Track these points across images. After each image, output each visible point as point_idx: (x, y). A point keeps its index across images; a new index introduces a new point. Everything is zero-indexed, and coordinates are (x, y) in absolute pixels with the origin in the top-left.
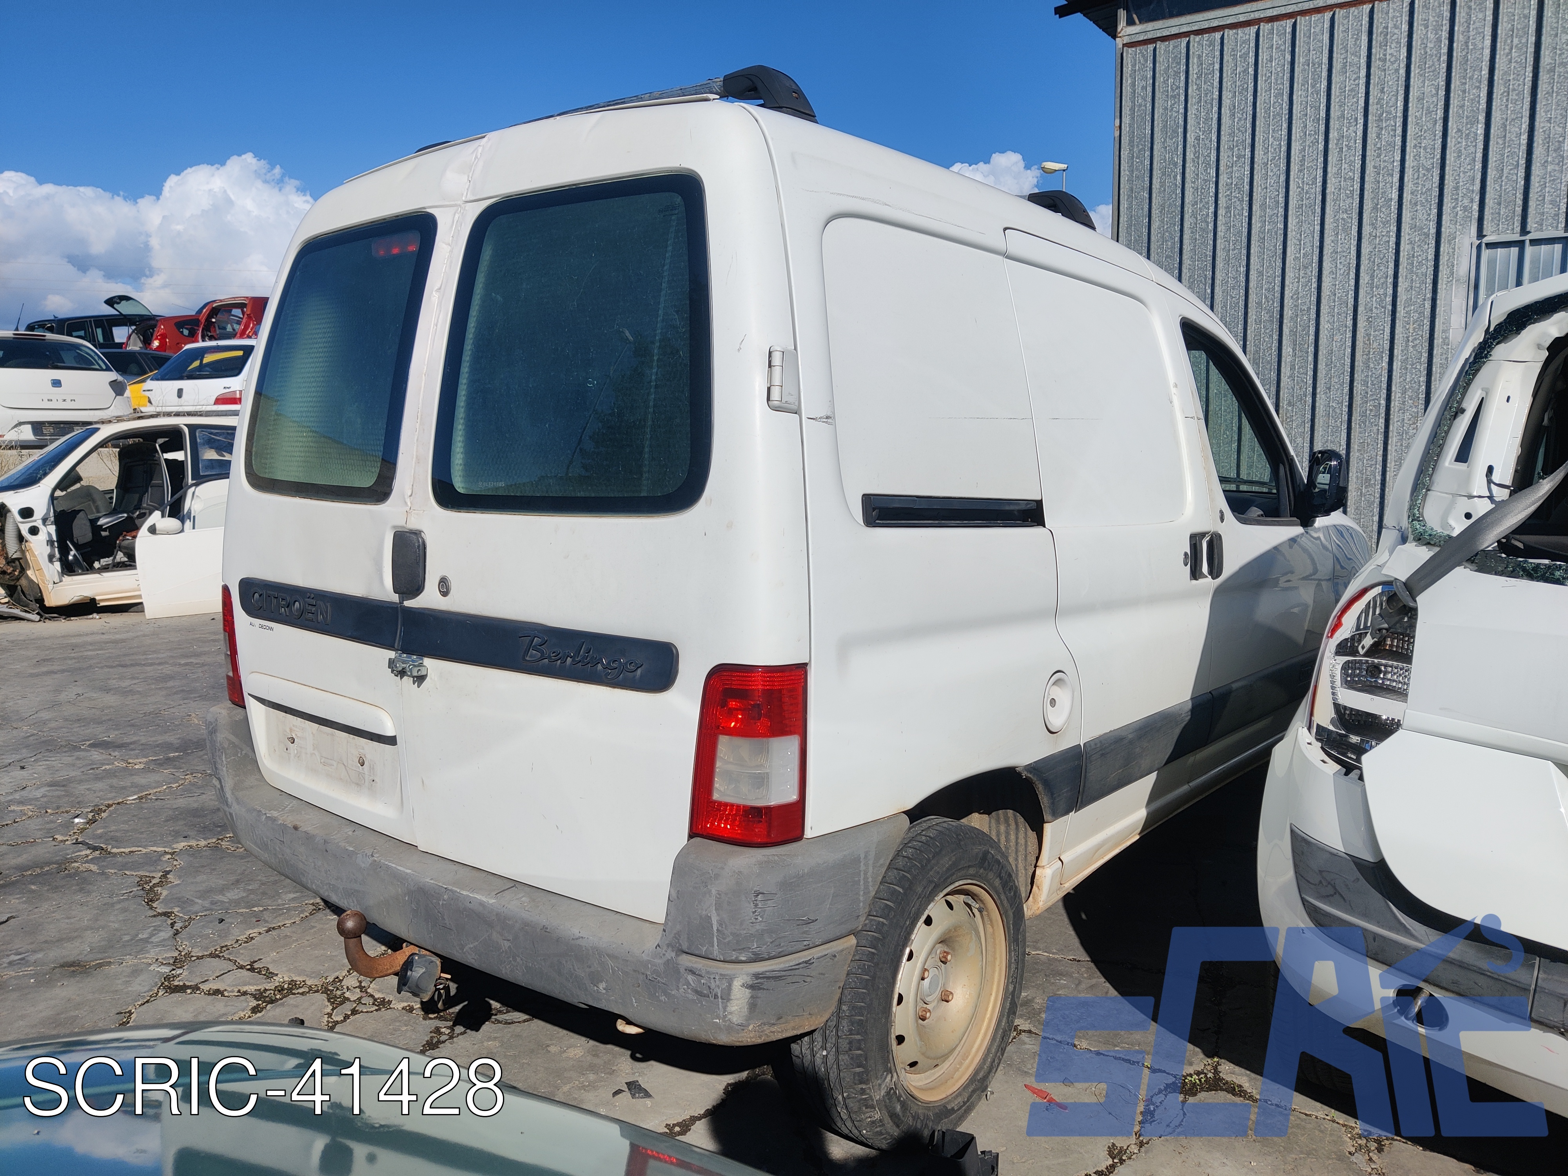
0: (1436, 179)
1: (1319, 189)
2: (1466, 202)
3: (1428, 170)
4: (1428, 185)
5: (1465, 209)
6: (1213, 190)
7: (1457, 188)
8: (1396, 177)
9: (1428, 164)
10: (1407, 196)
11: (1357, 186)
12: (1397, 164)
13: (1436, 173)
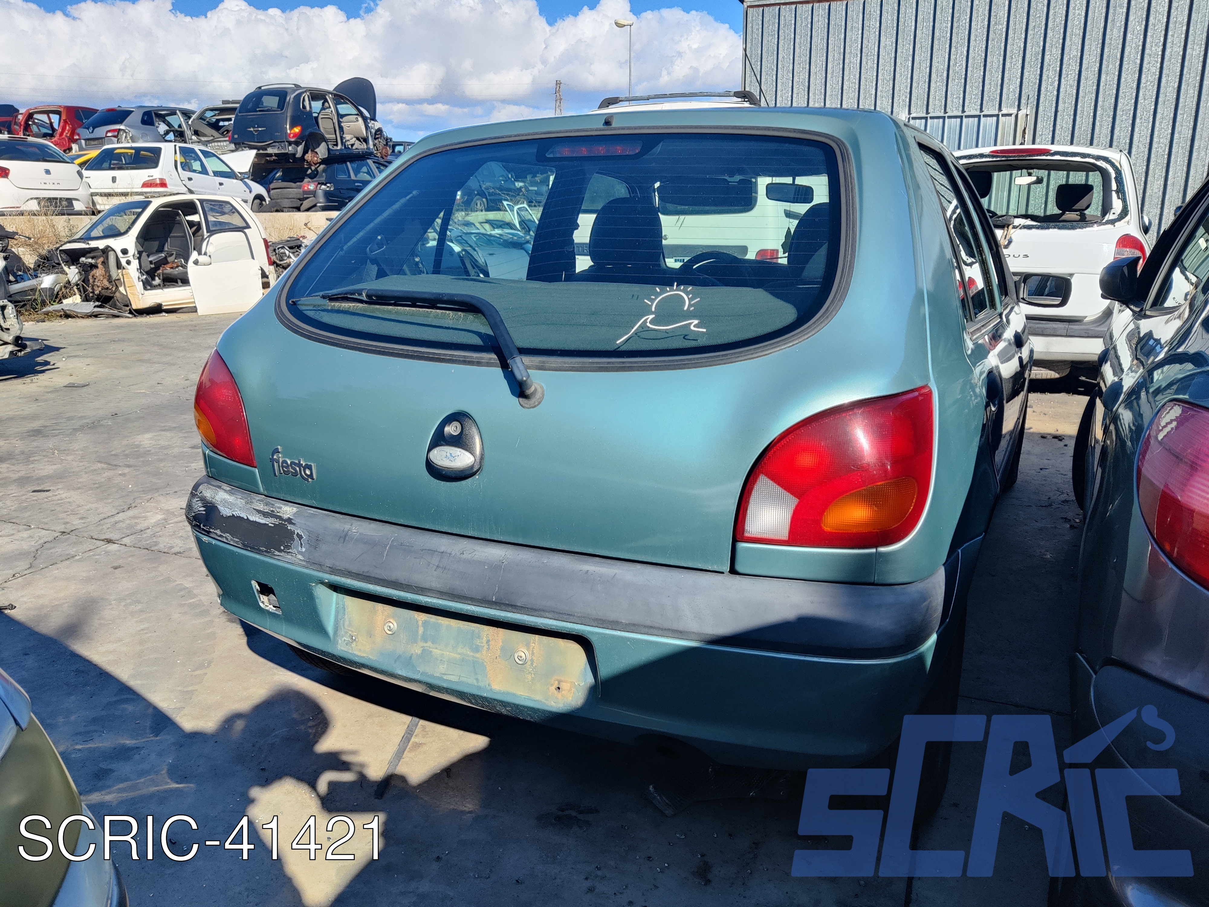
0: (891, 86)
1: (840, 87)
2: (904, 97)
3: (888, 81)
4: (888, 88)
5: (903, 101)
6: (791, 84)
7: (900, 91)
8: (874, 83)
9: (888, 78)
10: (879, 93)
11: (857, 86)
12: (875, 77)
13: (891, 82)
